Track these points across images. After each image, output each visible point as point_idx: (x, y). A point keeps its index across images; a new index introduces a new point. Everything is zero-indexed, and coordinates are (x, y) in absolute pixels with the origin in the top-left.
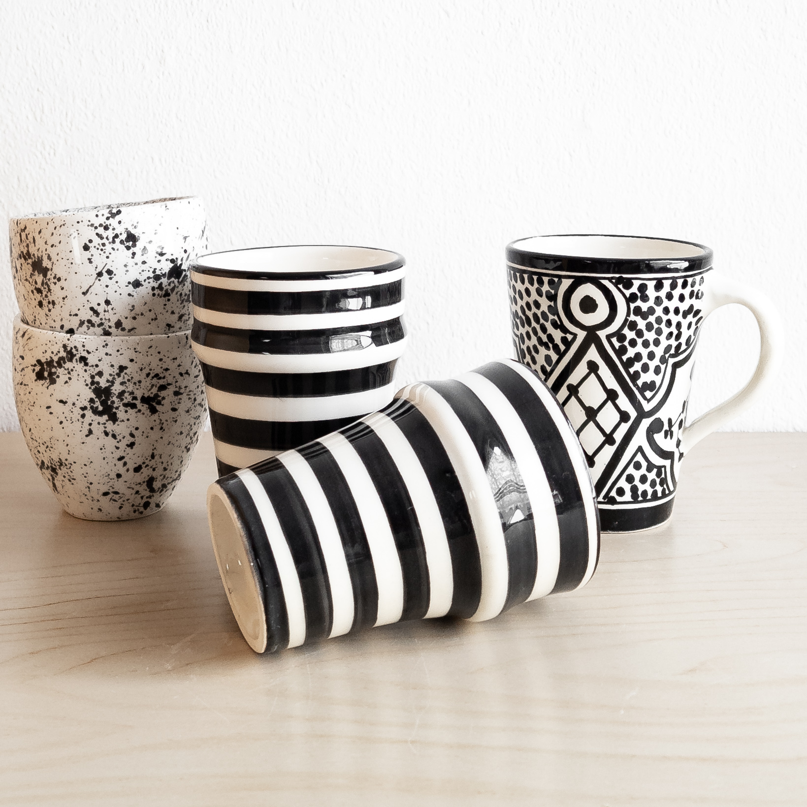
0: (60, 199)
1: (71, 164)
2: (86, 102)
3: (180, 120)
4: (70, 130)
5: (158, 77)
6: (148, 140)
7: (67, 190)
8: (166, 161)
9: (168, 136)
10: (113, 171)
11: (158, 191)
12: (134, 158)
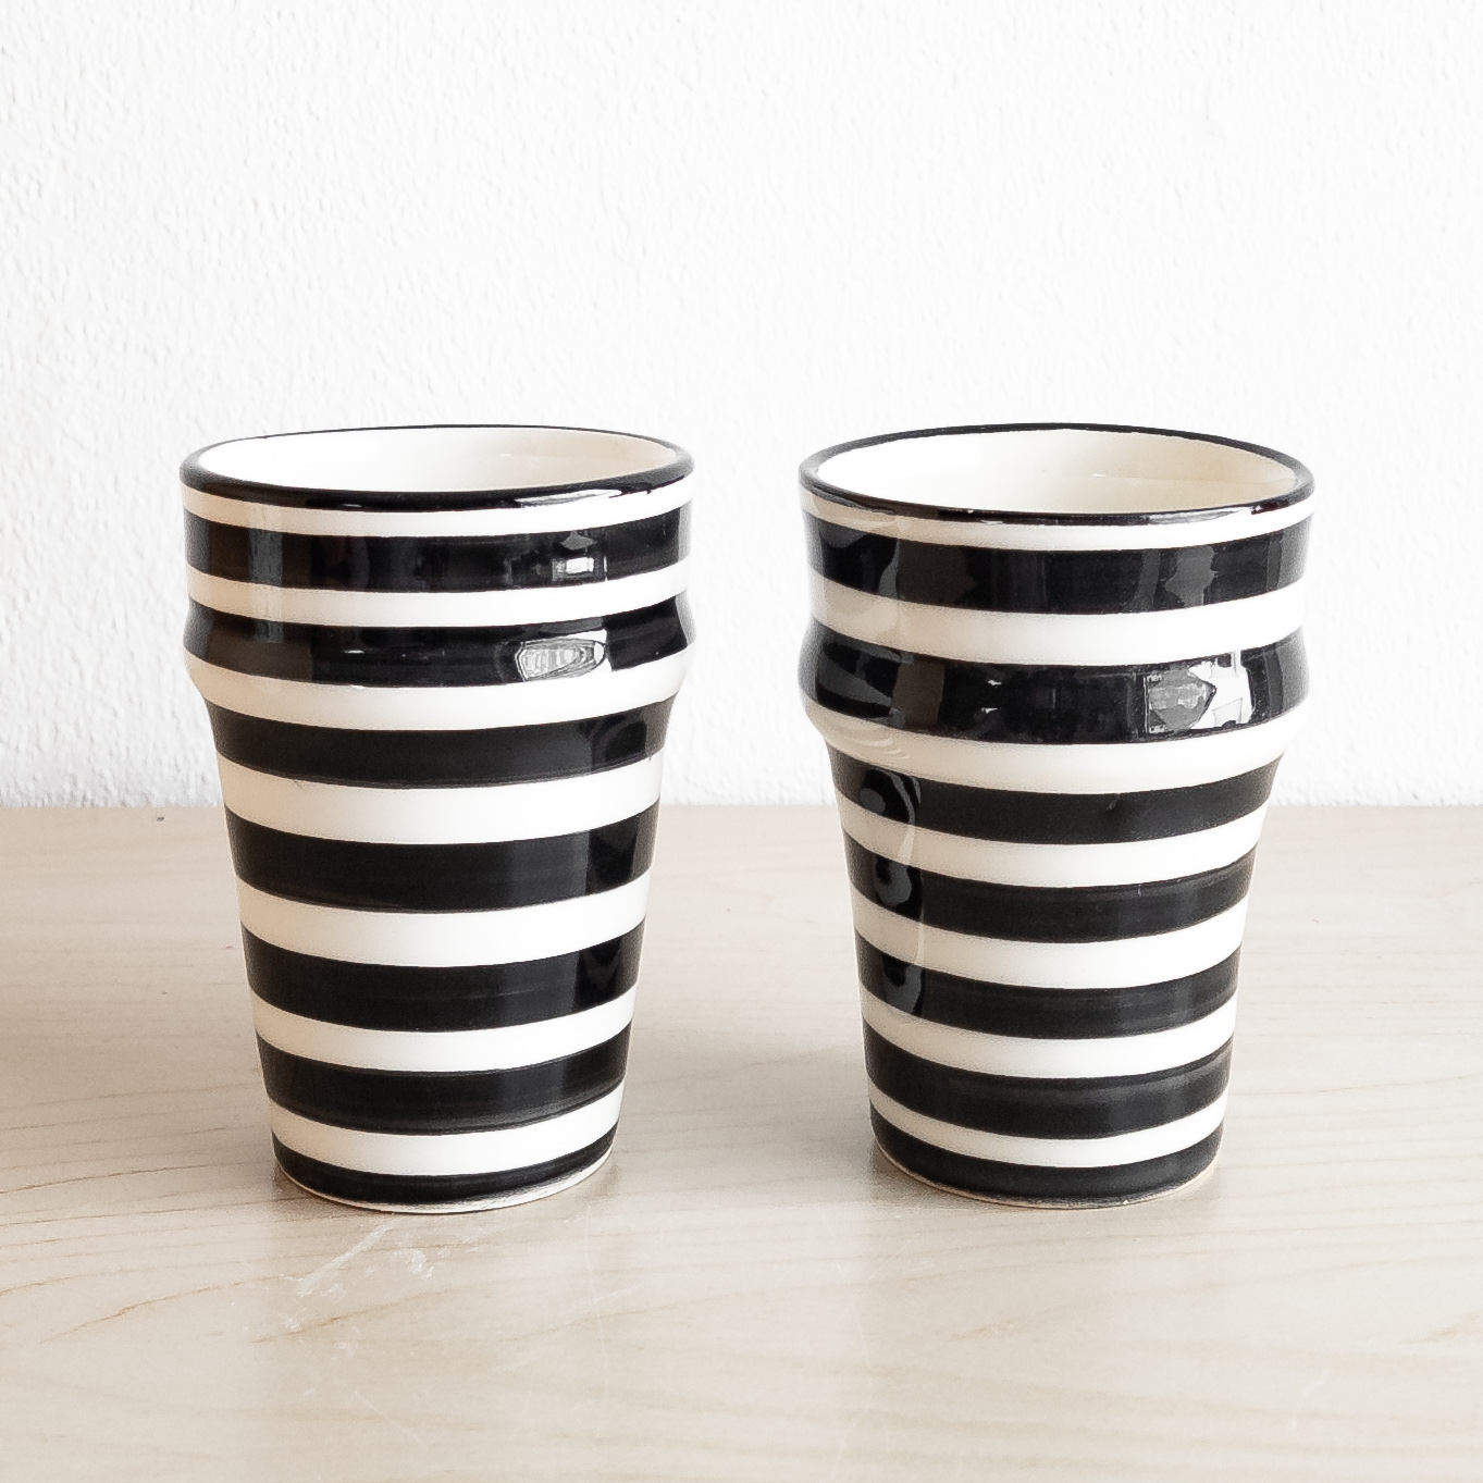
0: (52, 293)
1: (76, 215)
2: (108, 77)
3: (318, 118)
4: (74, 138)
5: (268, 23)
6: (245, 162)
7: (67, 272)
8: (285, 209)
9: (290, 153)
10: (168, 230)
11: (267, 275)
12: (215, 202)
